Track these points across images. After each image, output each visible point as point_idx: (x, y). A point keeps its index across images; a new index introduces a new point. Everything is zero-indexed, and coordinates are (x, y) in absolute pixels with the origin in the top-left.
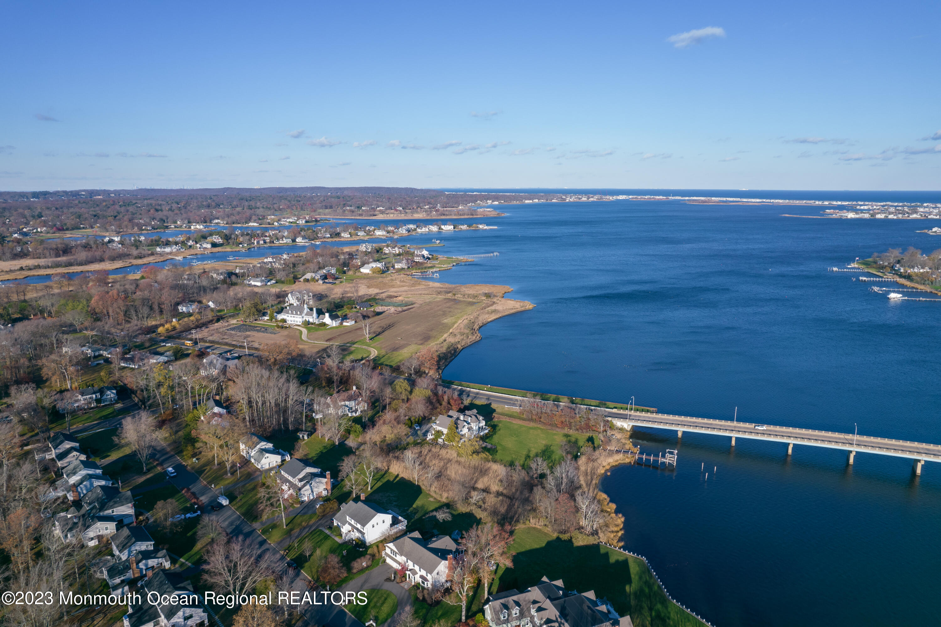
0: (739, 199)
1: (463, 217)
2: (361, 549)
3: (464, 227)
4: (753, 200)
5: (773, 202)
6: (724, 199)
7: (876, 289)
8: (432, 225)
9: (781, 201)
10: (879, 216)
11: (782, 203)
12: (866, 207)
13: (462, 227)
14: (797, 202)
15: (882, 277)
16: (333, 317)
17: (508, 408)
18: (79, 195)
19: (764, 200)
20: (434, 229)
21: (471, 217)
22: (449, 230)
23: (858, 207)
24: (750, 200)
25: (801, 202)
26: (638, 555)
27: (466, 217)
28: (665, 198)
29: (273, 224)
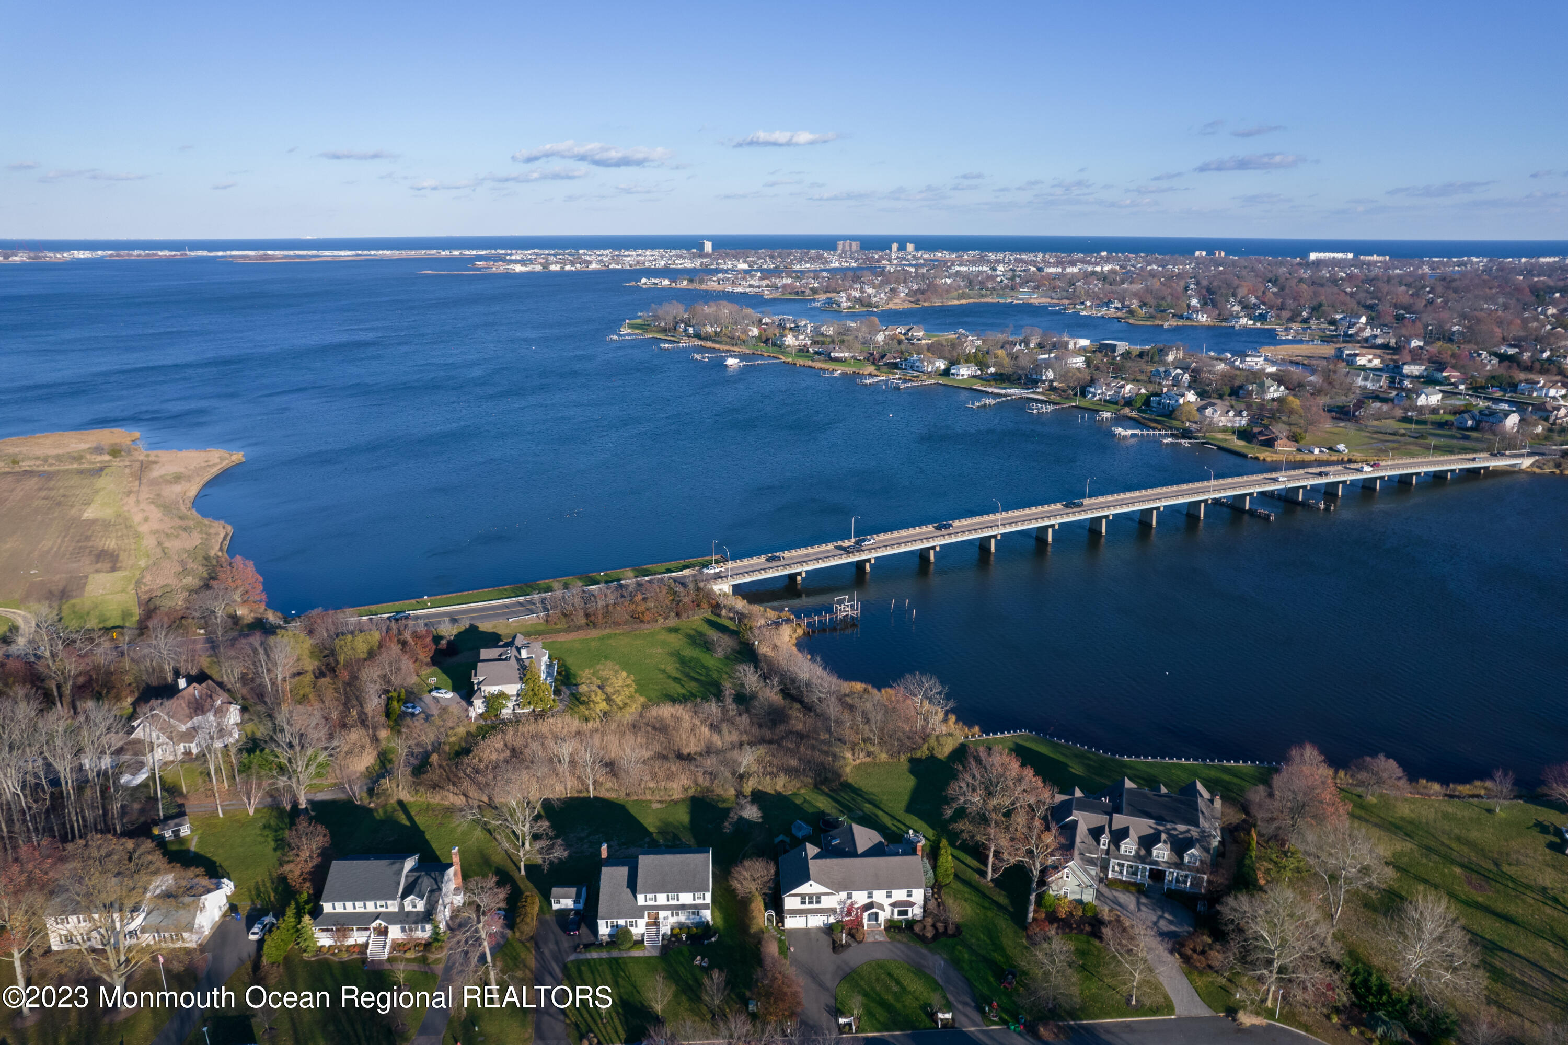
0: (314, 252)
2: (713, 939)
4: (342, 253)
5: (375, 255)
6: (291, 253)
7: (698, 356)
9: (388, 253)
10: (553, 268)
11: (389, 255)
12: (518, 257)
14: (413, 254)
15: (679, 342)
17: (514, 622)
19: (360, 252)
23: (508, 257)
24: (336, 253)
25: (418, 252)
26: (1015, 731)
28: (178, 253)
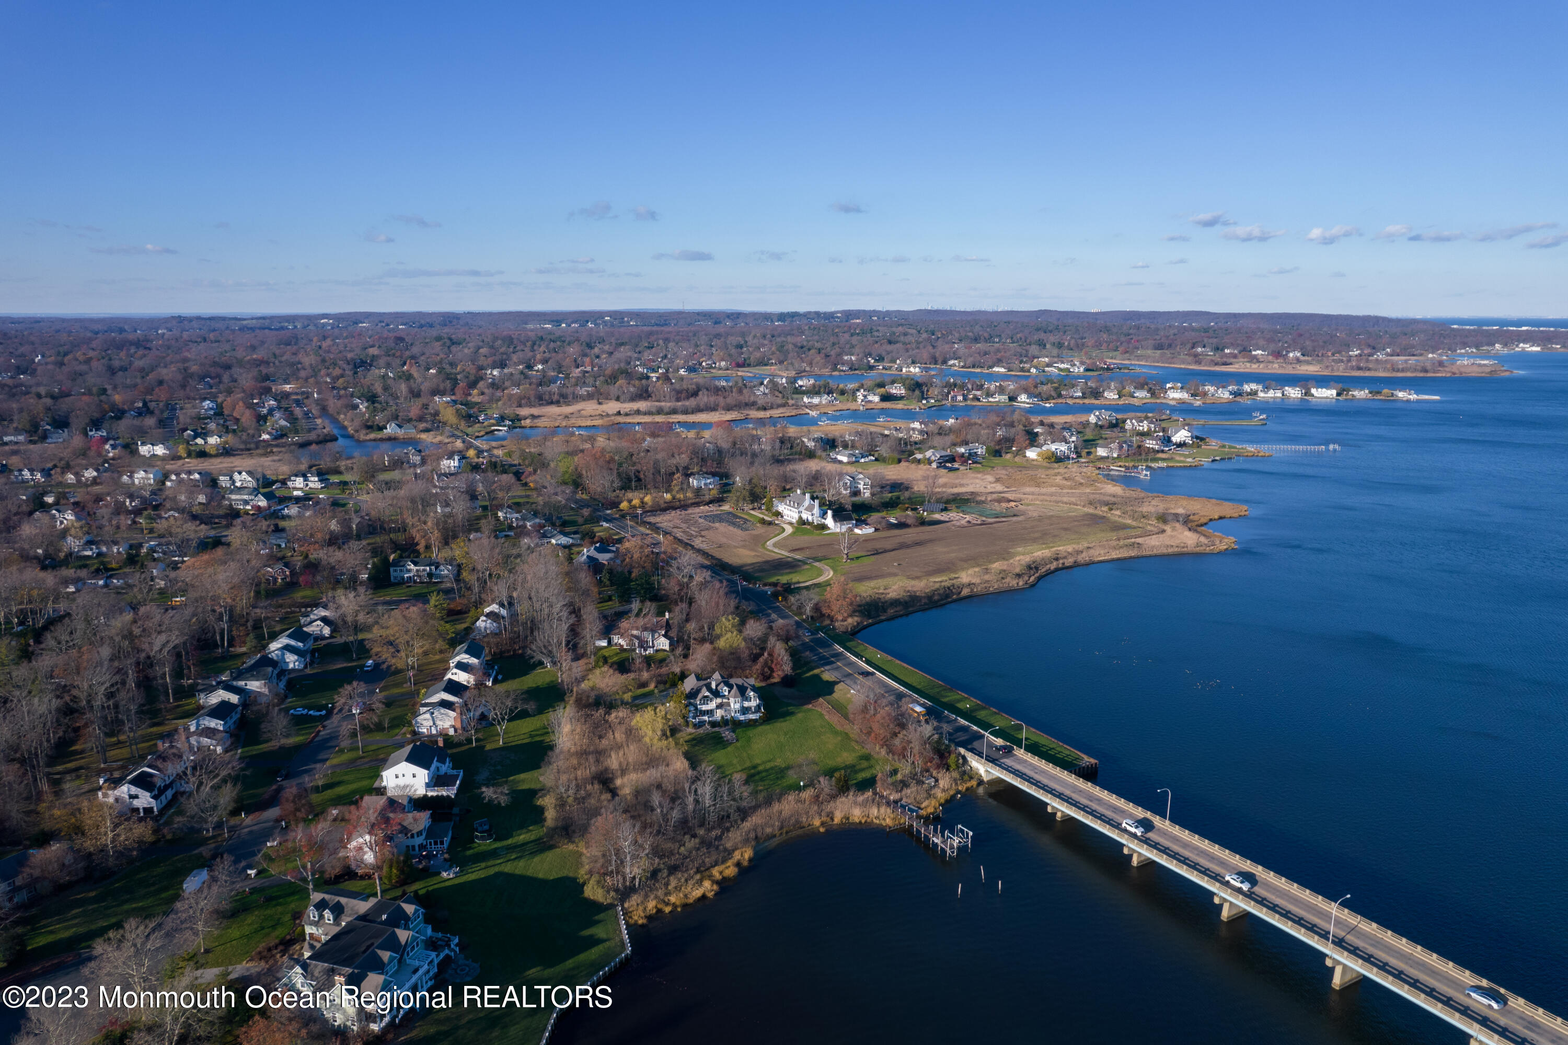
1: (1400, 375)
3: (1361, 394)
8: (1289, 386)
13: (1356, 393)
16: (836, 517)
18: (833, 317)
20: (1294, 393)
21: (1422, 375)
22: (1327, 398)
27: (1409, 374)
29: (1029, 371)
